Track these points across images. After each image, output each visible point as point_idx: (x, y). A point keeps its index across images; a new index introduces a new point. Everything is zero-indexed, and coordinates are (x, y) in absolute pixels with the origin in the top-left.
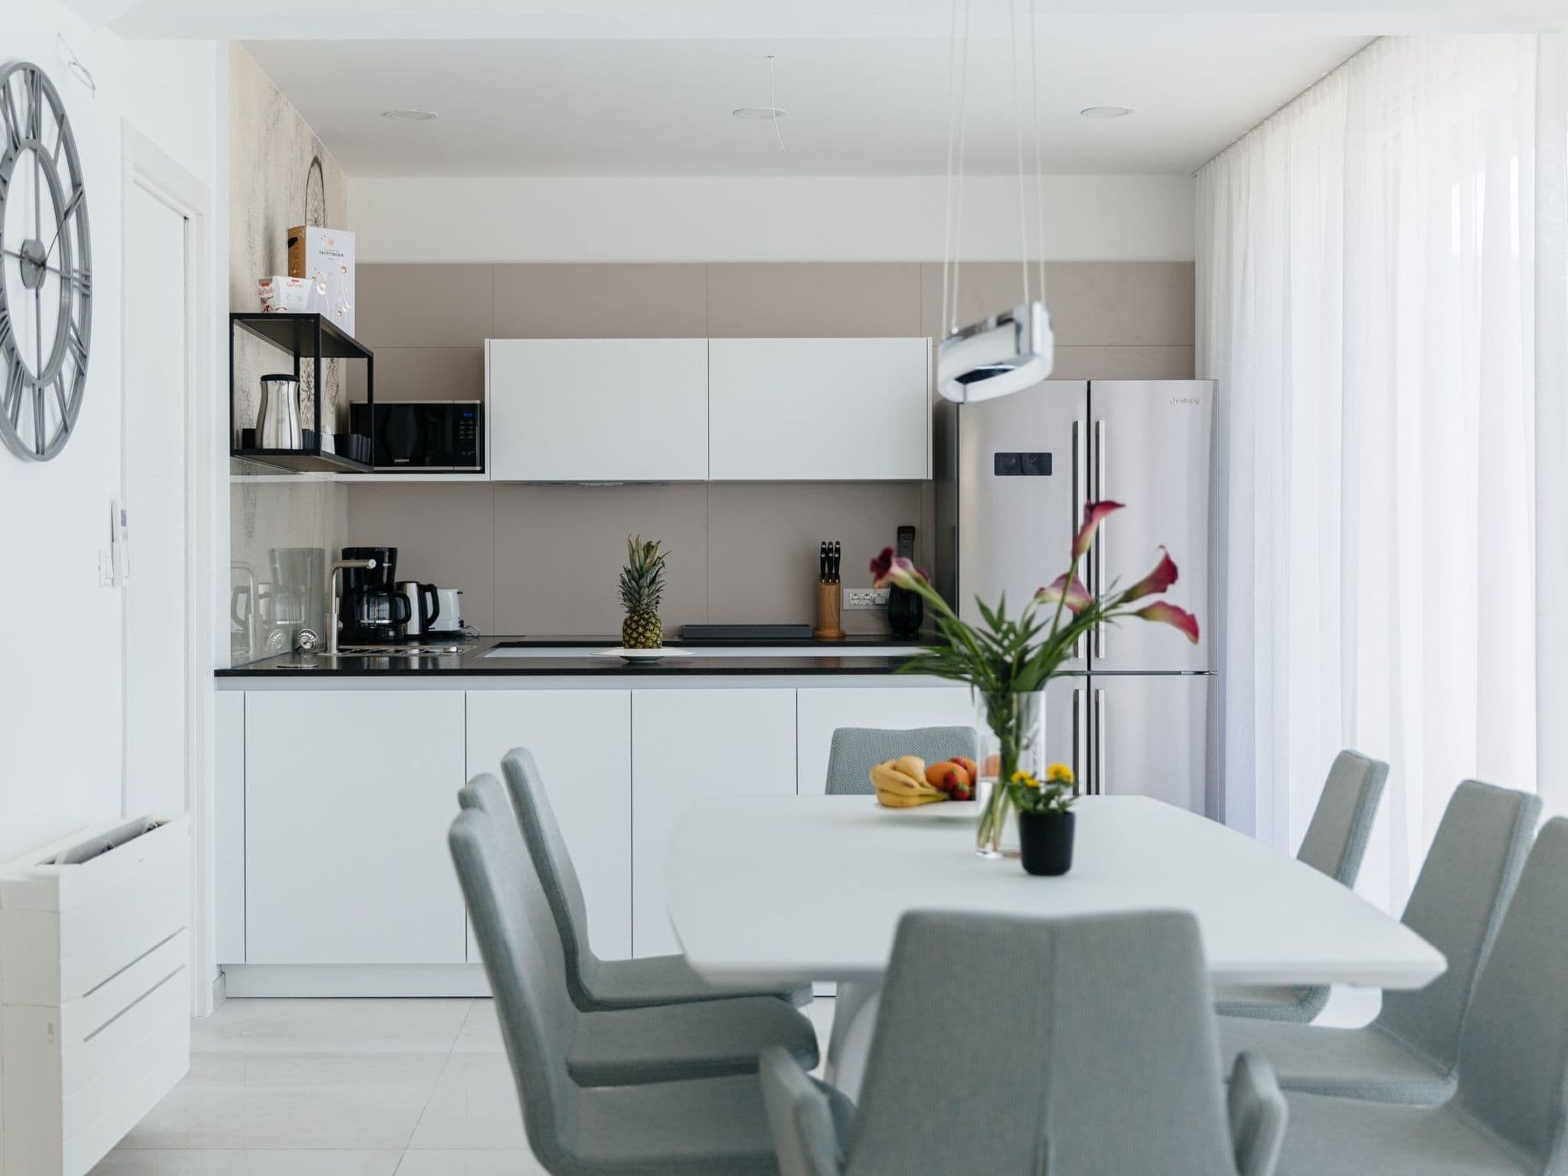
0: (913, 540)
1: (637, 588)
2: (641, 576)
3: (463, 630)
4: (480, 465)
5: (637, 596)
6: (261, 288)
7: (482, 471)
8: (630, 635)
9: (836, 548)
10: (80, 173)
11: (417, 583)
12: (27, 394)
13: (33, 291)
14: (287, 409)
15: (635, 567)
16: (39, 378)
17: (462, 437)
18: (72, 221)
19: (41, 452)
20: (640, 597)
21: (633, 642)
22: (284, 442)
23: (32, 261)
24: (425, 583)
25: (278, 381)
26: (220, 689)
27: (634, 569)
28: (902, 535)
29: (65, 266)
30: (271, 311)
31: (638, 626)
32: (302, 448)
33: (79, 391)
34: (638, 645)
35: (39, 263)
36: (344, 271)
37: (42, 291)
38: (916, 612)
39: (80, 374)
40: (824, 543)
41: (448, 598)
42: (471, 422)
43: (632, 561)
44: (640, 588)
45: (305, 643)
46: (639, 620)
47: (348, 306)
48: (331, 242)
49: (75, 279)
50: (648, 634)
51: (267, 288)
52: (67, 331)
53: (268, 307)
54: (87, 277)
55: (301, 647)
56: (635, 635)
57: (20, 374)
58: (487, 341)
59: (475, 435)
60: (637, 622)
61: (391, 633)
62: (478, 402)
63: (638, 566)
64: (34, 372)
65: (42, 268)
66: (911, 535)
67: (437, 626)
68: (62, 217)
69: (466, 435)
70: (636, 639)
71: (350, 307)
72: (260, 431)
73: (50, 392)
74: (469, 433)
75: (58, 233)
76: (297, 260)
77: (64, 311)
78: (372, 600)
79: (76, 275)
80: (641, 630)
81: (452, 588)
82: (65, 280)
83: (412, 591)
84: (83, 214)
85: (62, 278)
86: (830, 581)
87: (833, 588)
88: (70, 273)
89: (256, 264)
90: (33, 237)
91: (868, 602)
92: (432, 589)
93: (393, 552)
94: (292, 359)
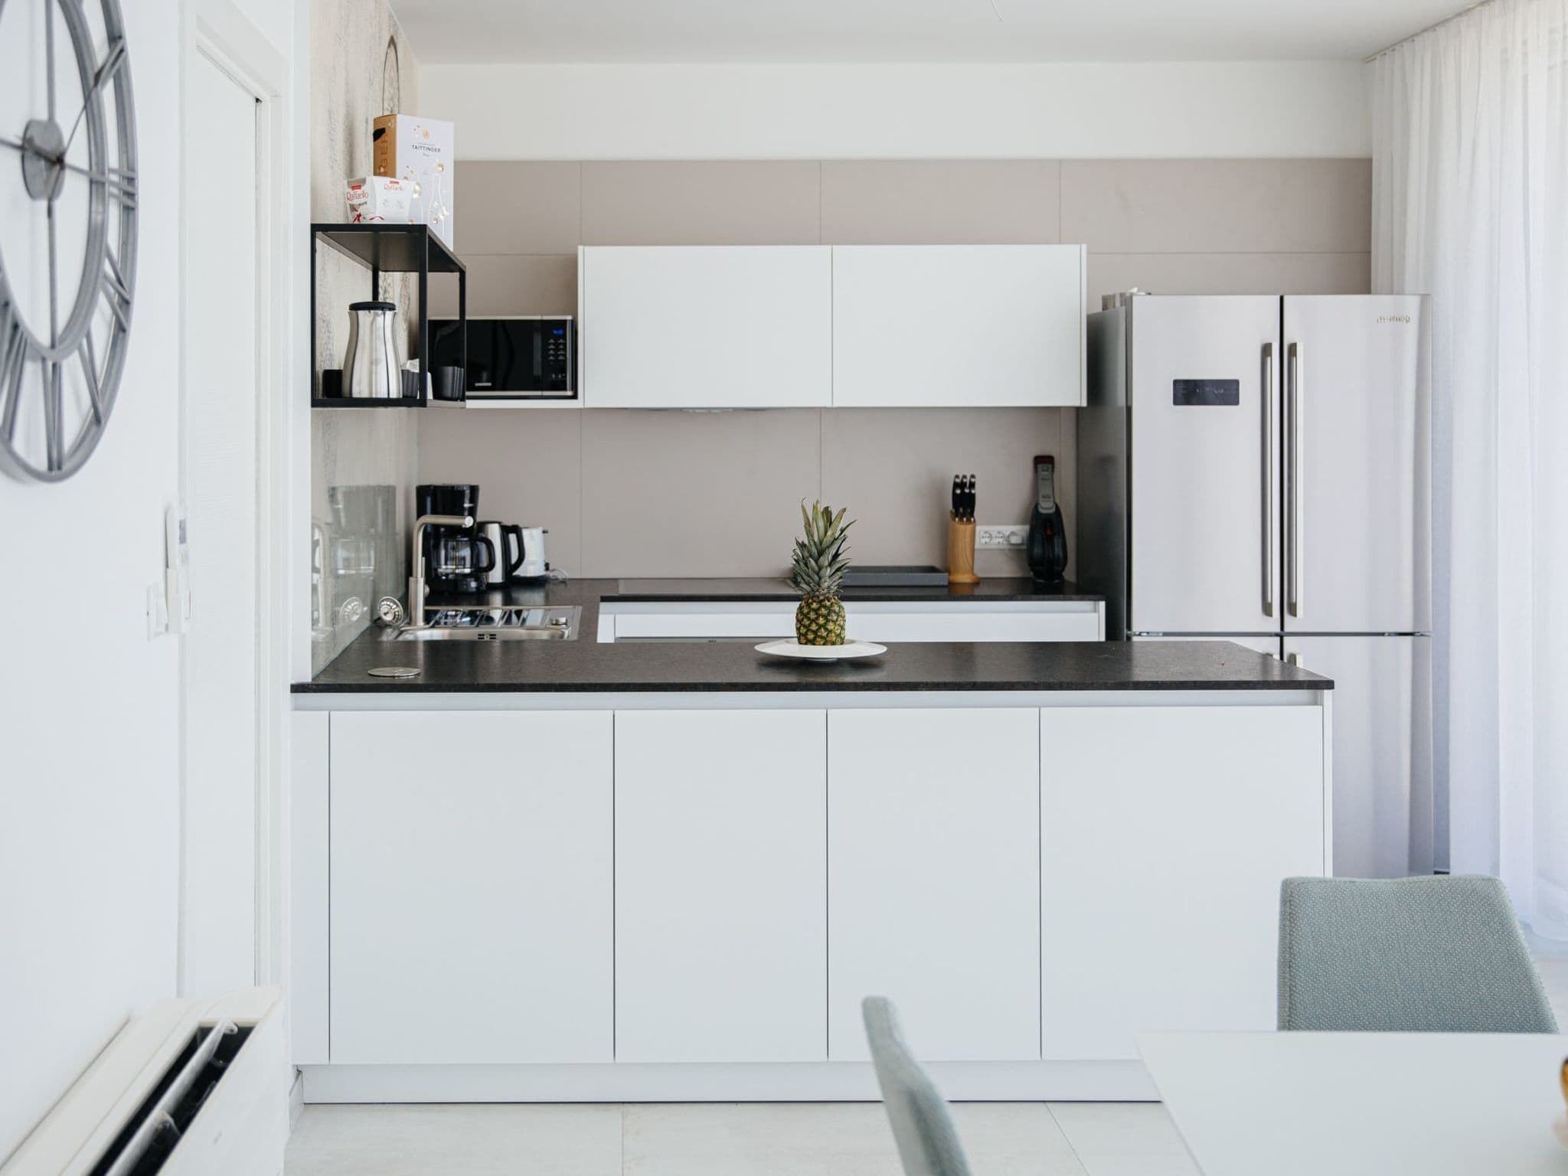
0: (1053, 471)
1: (816, 569)
2: (821, 553)
3: (551, 574)
4: (572, 390)
5: (816, 578)
6: (352, 192)
7: (575, 397)
8: (808, 627)
9: (970, 482)
10: (120, 21)
11: (499, 523)
12: (32, 372)
13: (43, 204)
14: (384, 347)
15: (813, 540)
16: (53, 346)
17: (551, 358)
18: (107, 93)
19: (57, 468)
20: (820, 579)
21: (811, 636)
22: (379, 387)
23: (39, 154)
24: (509, 523)
25: (372, 311)
26: (297, 708)
27: (812, 543)
28: (1040, 466)
29: (97, 164)
30: (363, 222)
31: (818, 616)
32: (401, 396)
33: (118, 355)
34: (818, 639)
35: (54, 158)
36: (441, 169)
37: (58, 204)
38: (1061, 554)
39: (121, 329)
40: (957, 477)
41: (533, 540)
42: (561, 341)
43: (809, 533)
44: (820, 568)
45: (385, 614)
46: (819, 609)
47: (445, 212)
48: (426, 135)
49: (113, 183)
50: (831, 626)
51: (359, 191)
52: (100, 263)
53: (359, 216)
54: (131, 180)
55: (380, 618)
56: (814, 627)
57: (20, 345)
58: (580, 248)
59: (565, 355)
60: (816, 611)
61: (473, 584)
62: (569, 318)
63: (816, 539)
64: (43, 337)
65: (58, 167)
66: (1050, 466)
67: (522, 572)
68: (90, 81)
69: (556, 356)
70: (815, 632)
71: (448, 214)
72: (348, 374)
73: (72, 368)
74: (559, 353)
75: (85, 107)
76: (384, 157)
77: (95, 234)
78: (450, 544)
79: (114, 178)
80: (821, 621)
81: (536, 526)
82: (97, 185)
83: (494, 533)
84: (124, 84)
85: (91, 182)
86: (965, 519)
87: (969, 527)
88: (103, 174)
89: (336, 161)
90: (43, 116)
91: (1001, 540)
92: (516, 530)
93: (474, 490)
94: (370, 274)
